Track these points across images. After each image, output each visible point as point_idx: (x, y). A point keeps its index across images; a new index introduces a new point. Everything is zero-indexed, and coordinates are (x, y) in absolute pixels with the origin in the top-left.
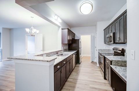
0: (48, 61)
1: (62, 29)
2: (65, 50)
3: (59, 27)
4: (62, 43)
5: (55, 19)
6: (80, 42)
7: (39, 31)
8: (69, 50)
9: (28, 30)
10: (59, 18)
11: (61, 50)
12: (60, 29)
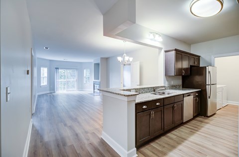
0: (125, 95)
1: (166, 52)
2: (174, 87)
3: (160, 49)
4: (166, 75)
5: (151, 39)
6: (209, 72)
7: (132, 58)
8: (183, 87)
9: (120, 59)
10: (157, 36)
11: (163, 85)
12: (163, 52)
